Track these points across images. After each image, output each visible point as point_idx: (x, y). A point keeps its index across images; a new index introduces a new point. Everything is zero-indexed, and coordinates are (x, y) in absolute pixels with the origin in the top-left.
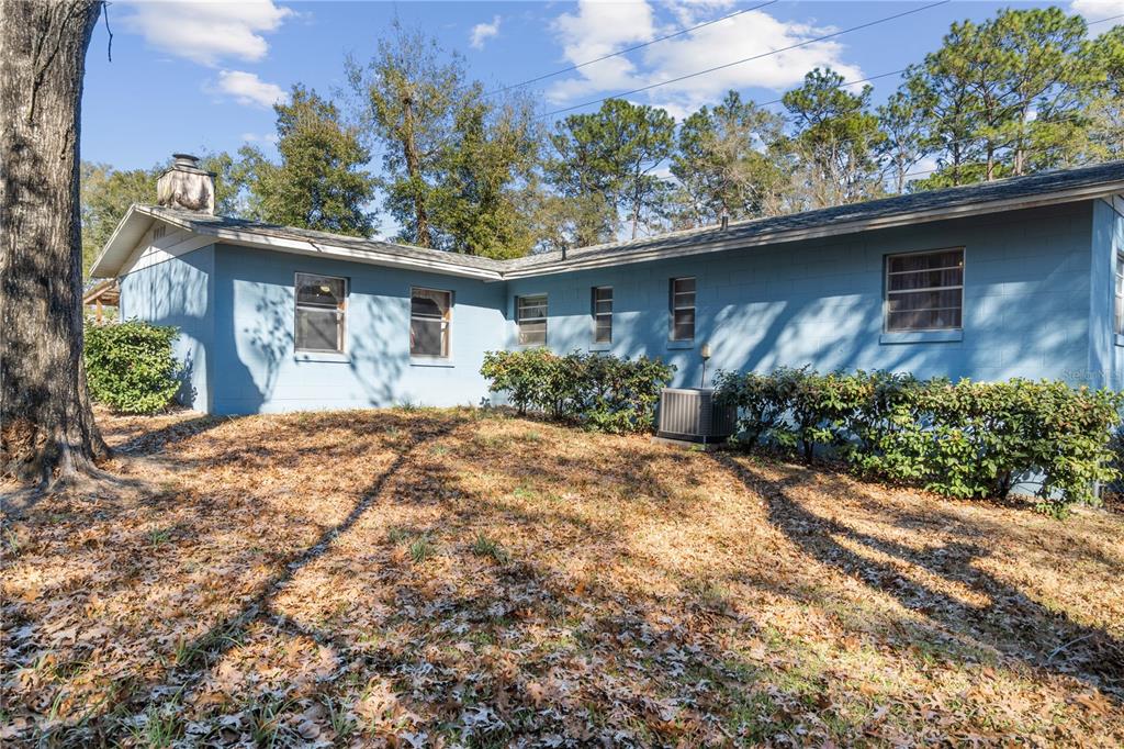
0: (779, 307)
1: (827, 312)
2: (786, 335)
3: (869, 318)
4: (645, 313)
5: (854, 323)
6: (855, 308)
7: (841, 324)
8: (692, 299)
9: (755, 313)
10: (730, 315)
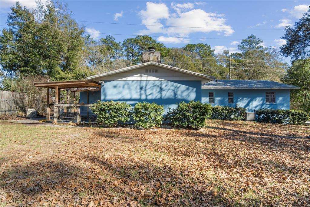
0: (249, 99)
1: (257, 100)
2: (251, 104)
3: (264, 101)
4: (223, 98)
5: (261, 102)
6: (261, 100)
7: (259, 102)
8: (232, 96)
9: (245, 100)
10: (241, 100)
